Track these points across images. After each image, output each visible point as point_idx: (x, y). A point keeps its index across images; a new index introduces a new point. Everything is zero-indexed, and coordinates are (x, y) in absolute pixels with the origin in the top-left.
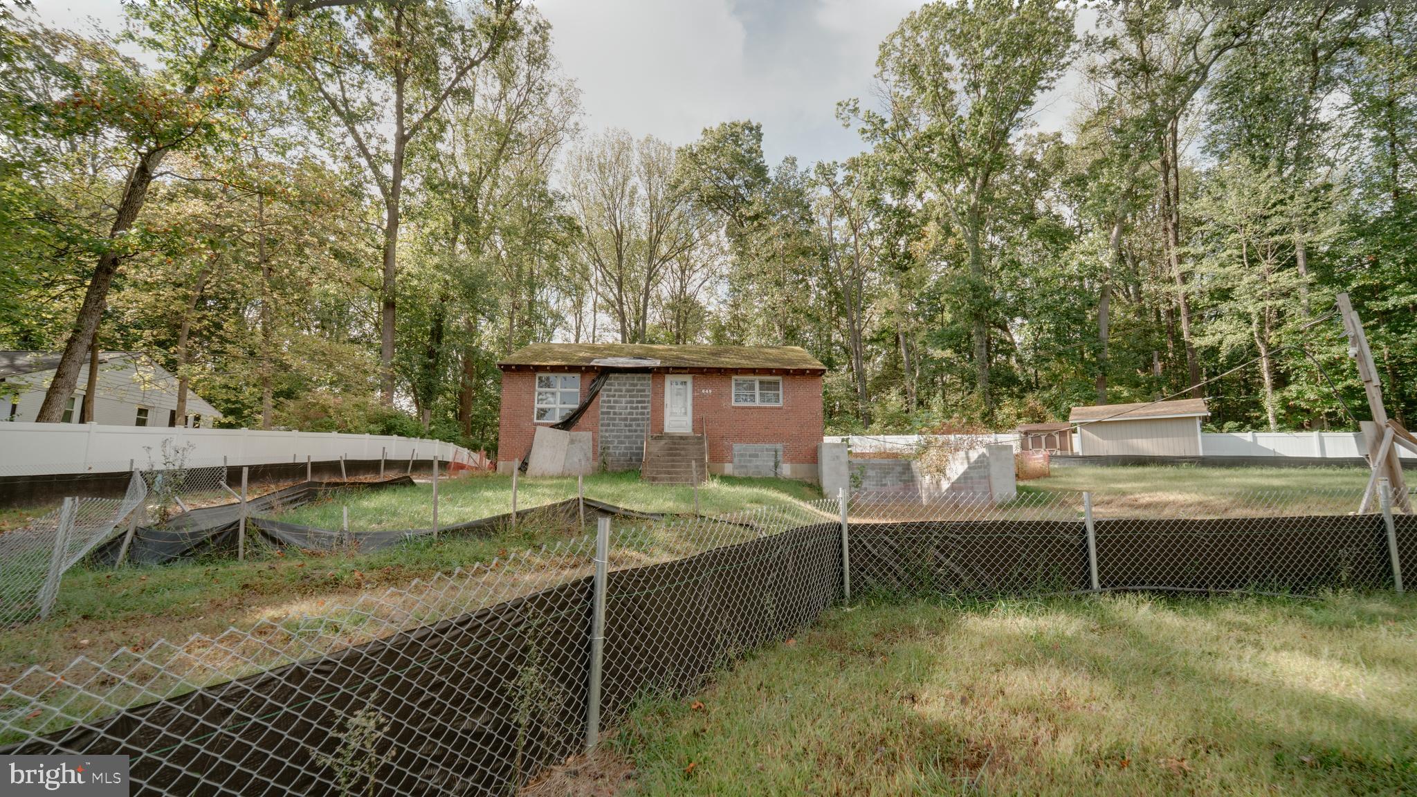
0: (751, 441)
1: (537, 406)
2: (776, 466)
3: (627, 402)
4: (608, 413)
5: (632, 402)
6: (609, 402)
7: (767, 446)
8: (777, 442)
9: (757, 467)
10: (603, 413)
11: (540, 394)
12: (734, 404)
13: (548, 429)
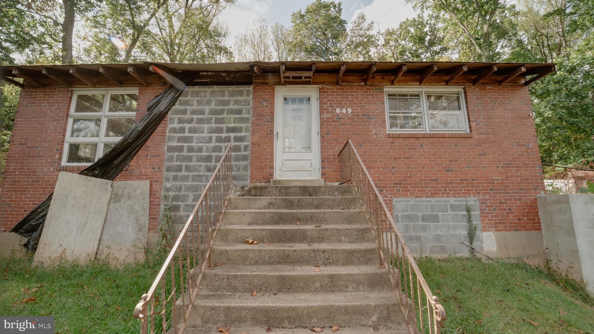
0: (422, 193)
1: (69, 139)
2: (471, 236)
3: (211, 131)
4: (180, 149)
5: (219, 130)
6: (182, 130)
7: (452, 200)
8: (467, 193)
9: (438, 238)
10: (171, 149)
11: (76, 121)
12: (389, 130)
13: (76, 176)
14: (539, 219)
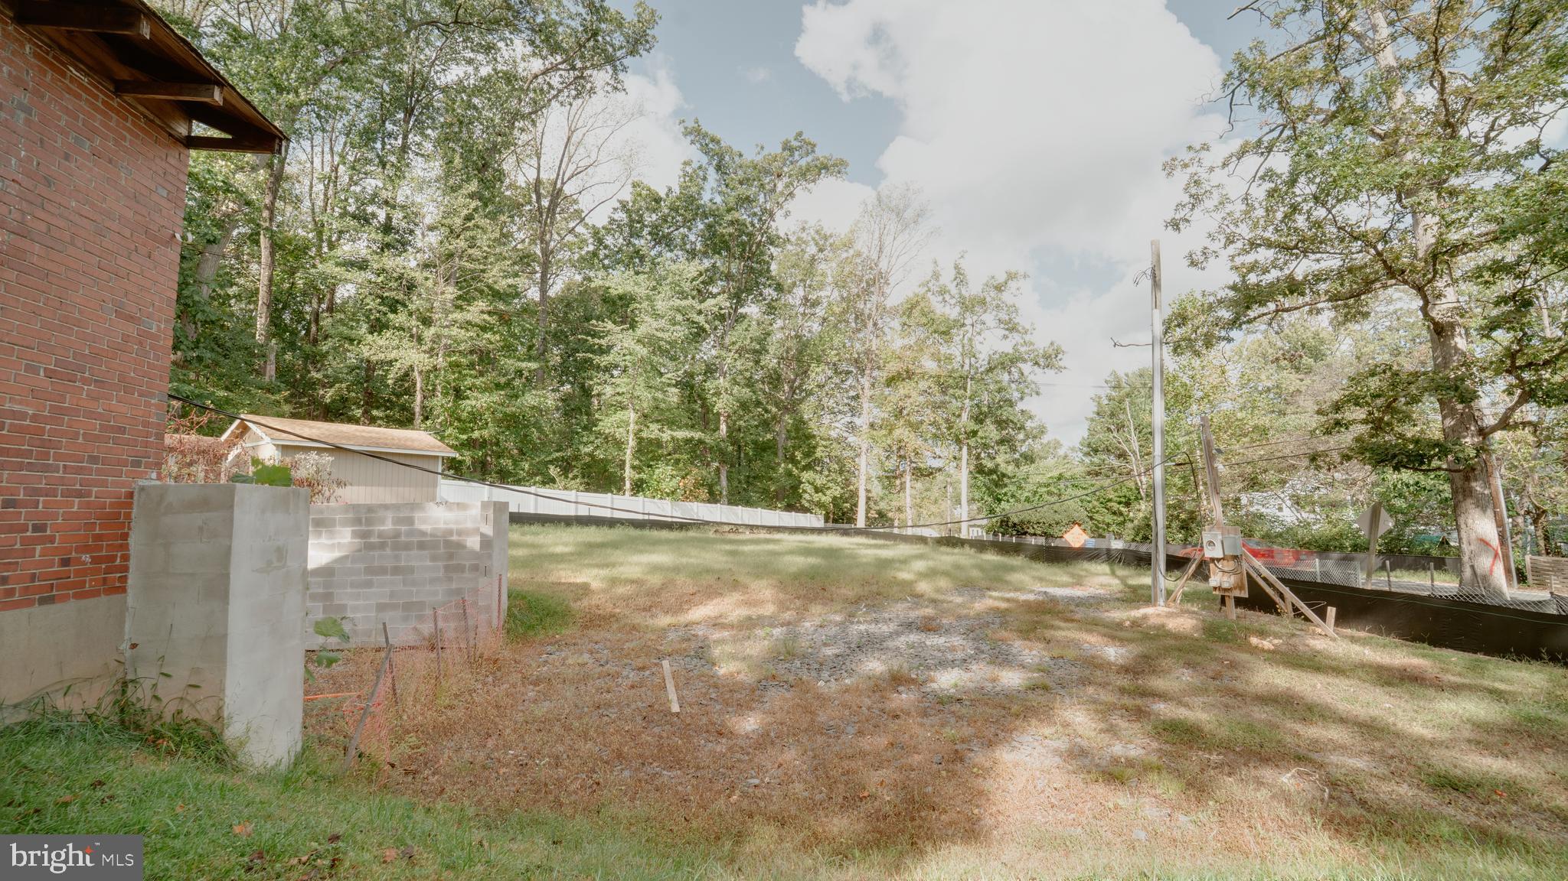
14: (126, 558)
